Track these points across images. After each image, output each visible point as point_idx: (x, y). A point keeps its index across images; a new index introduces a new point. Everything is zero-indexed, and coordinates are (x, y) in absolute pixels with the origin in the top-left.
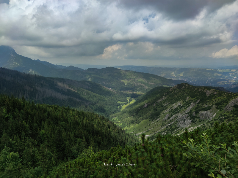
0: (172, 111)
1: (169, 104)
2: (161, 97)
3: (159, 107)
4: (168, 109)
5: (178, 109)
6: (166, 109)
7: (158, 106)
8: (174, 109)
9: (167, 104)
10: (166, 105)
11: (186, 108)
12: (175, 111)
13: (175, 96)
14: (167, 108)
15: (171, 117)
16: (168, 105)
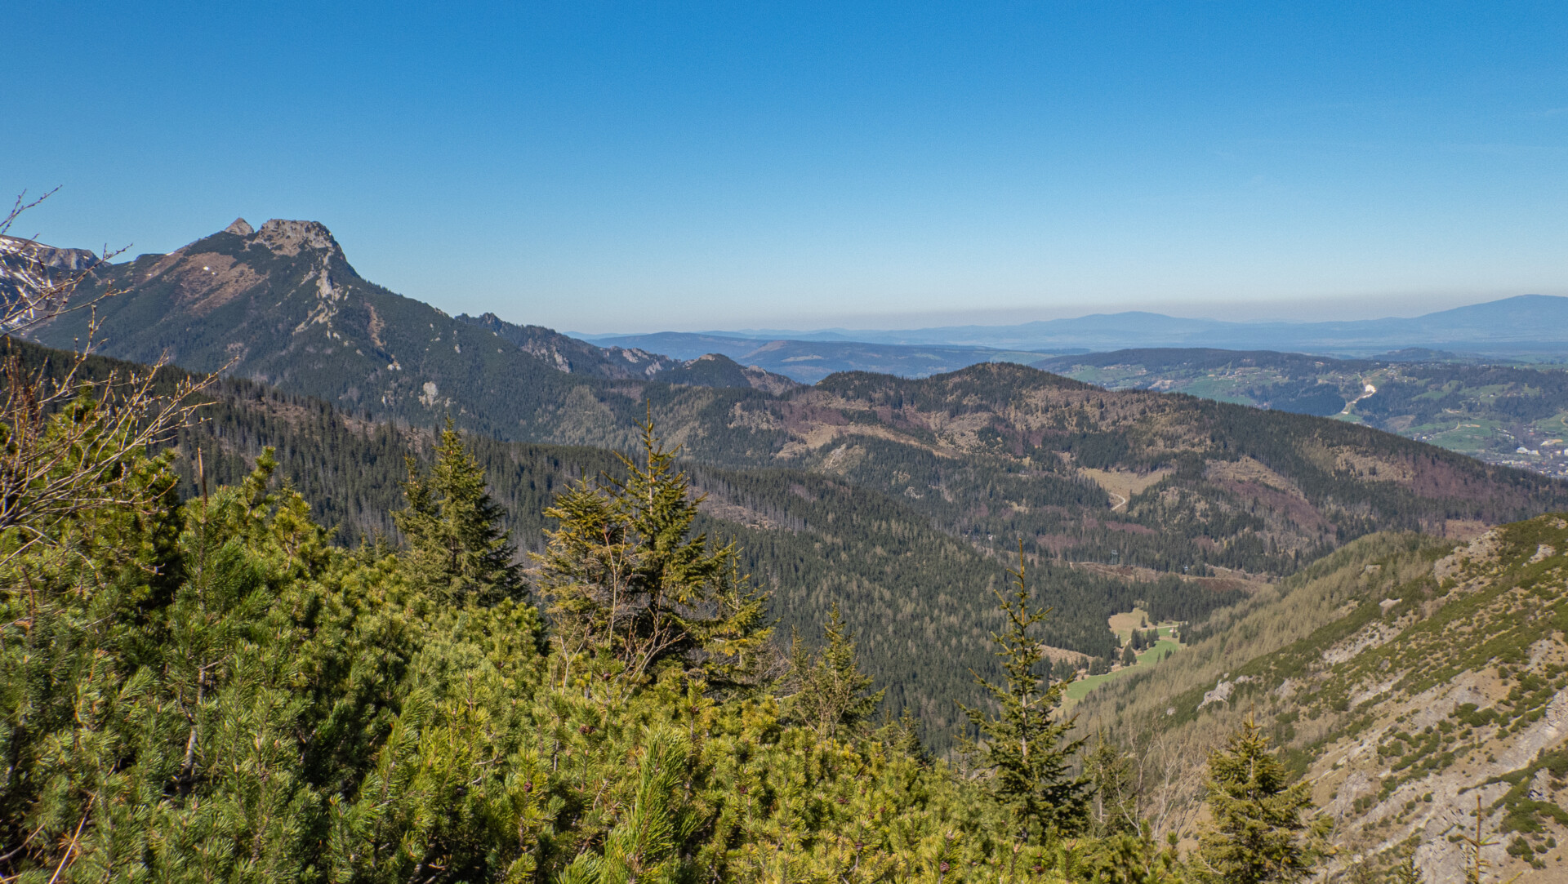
0: (1396, 750)
1: (1397, 688)
2: (1353, 626)
3: (1314, 716)
4: (1378, 734)
5: (1452, 740)
6: (1362, 735)
7: (1307, 701)
8: (1419, 738)
9: (1385, 688)
10: (1368, 696)
11: (1513, 730)
12: (1420, 756)
13: (1454, 624)
14: (1367, 723)
15: (1383, 797)
16: (1387, 696)
